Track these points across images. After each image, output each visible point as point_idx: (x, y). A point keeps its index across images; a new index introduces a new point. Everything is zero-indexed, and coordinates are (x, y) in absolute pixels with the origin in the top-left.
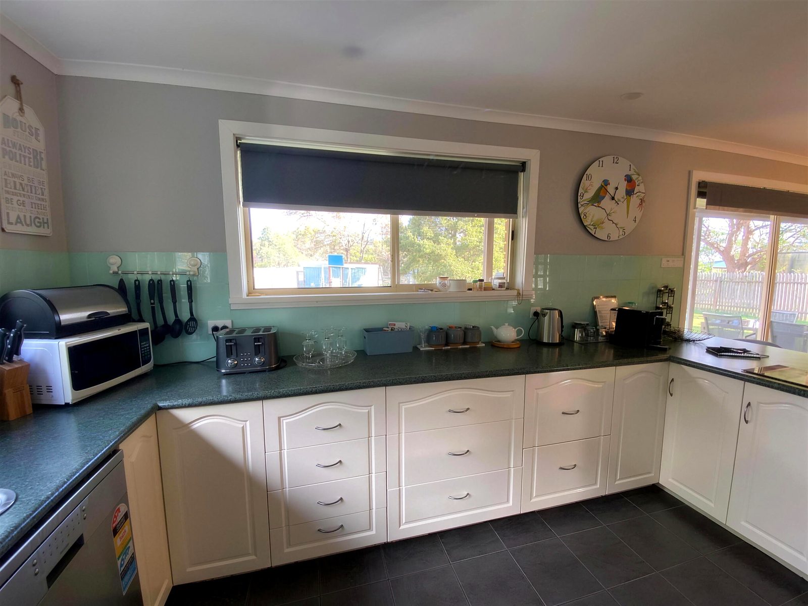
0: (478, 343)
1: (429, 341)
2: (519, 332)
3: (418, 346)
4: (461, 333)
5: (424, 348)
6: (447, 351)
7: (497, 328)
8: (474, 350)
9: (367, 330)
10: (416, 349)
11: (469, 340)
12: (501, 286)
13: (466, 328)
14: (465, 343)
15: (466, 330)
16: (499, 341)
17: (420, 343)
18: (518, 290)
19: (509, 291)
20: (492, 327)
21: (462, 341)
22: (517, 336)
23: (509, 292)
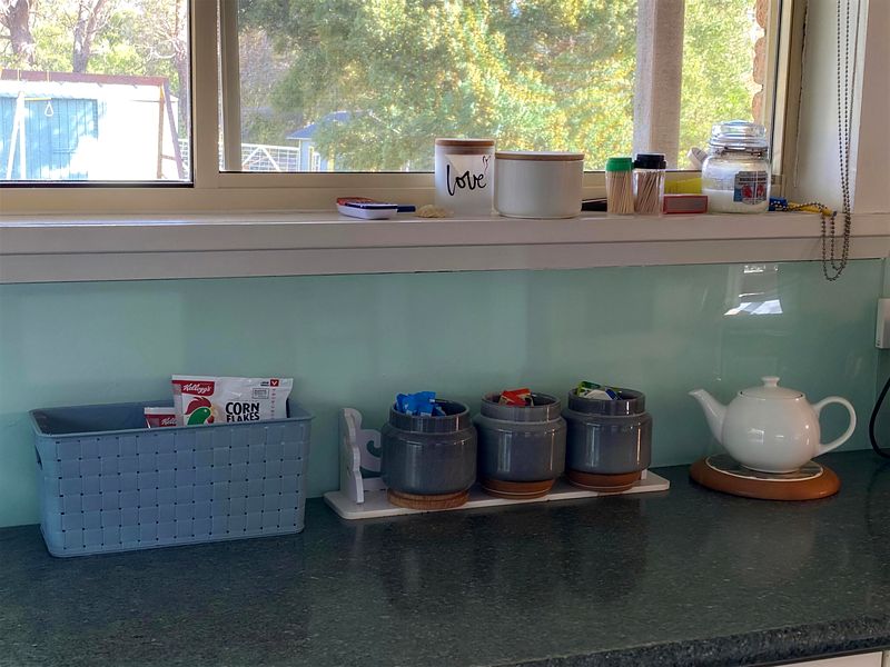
0: (634, 477)
1: (387, 476)
2: (831, 423)
3: (332, 498)
4: (549, 426)
5: (362, 507)
6: (481, 518)
7: (725, 398)
8: (617, 510)
9: (52, 422)
10: (320, 511)
11: (593, 459)
12: (746, 188)
13: (577, 404)
14: (571, 476)
15: (575, 411)
16: (737, 466)
17: (342, 485)
18: (826, 215)
19: (780, 218)
20: (703, 396)
21: (553, 463)
22: (825, 440)
23: (781, 223)
